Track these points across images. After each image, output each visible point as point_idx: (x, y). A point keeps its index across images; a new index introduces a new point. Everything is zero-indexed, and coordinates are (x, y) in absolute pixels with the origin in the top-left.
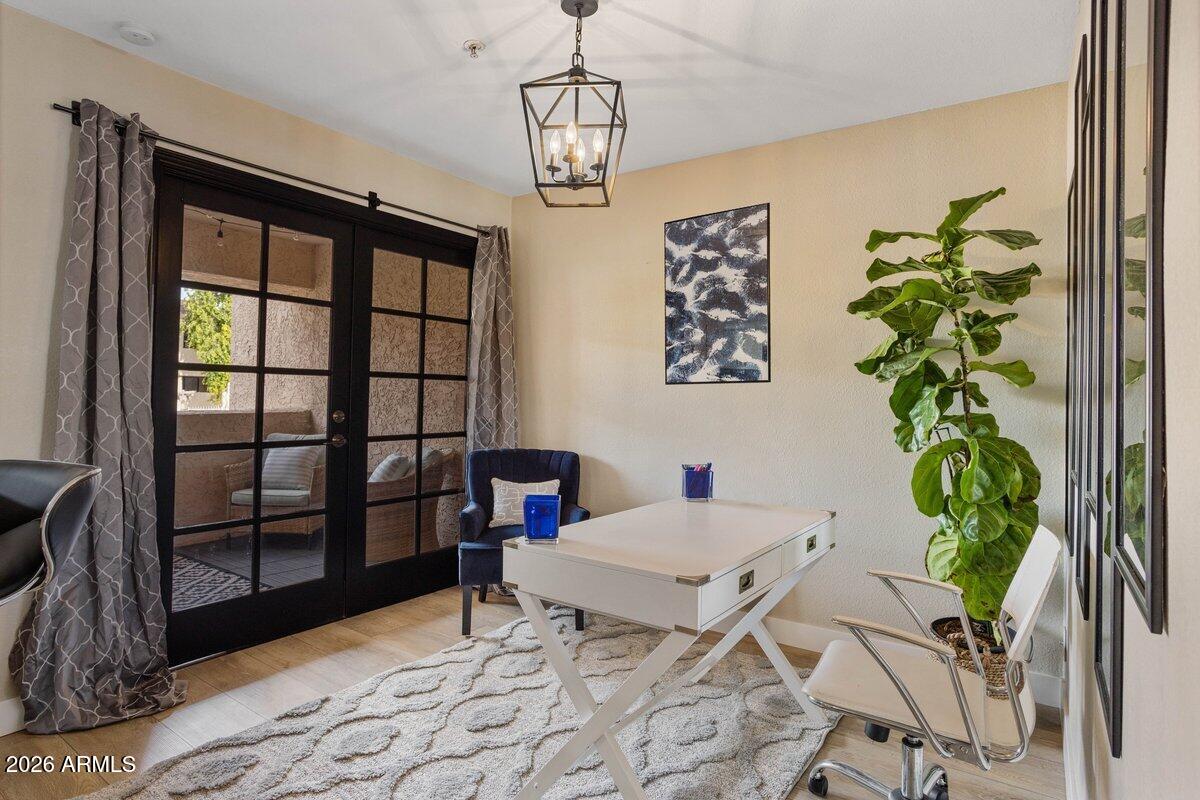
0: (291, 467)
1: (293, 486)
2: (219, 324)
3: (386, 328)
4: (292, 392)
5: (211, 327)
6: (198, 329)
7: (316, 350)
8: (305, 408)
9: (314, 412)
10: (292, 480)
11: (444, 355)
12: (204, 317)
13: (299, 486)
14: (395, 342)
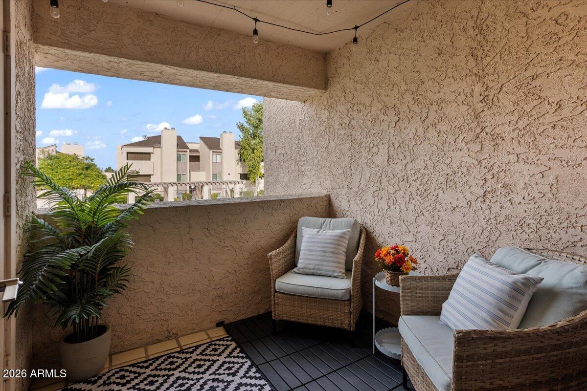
0: (327, 254)
1: (330, 274)
2: (253, 150)
3: (415, 108)
4: (311, 180)
5: (250, 152)
6: (245, 152)
7: (332, 142)
8: (324, 193)
9: (332, 196)
10: (327, 268)
11: (521, 125)
12: (247, 147)
13: (336, 274)
14: (429, 121)
